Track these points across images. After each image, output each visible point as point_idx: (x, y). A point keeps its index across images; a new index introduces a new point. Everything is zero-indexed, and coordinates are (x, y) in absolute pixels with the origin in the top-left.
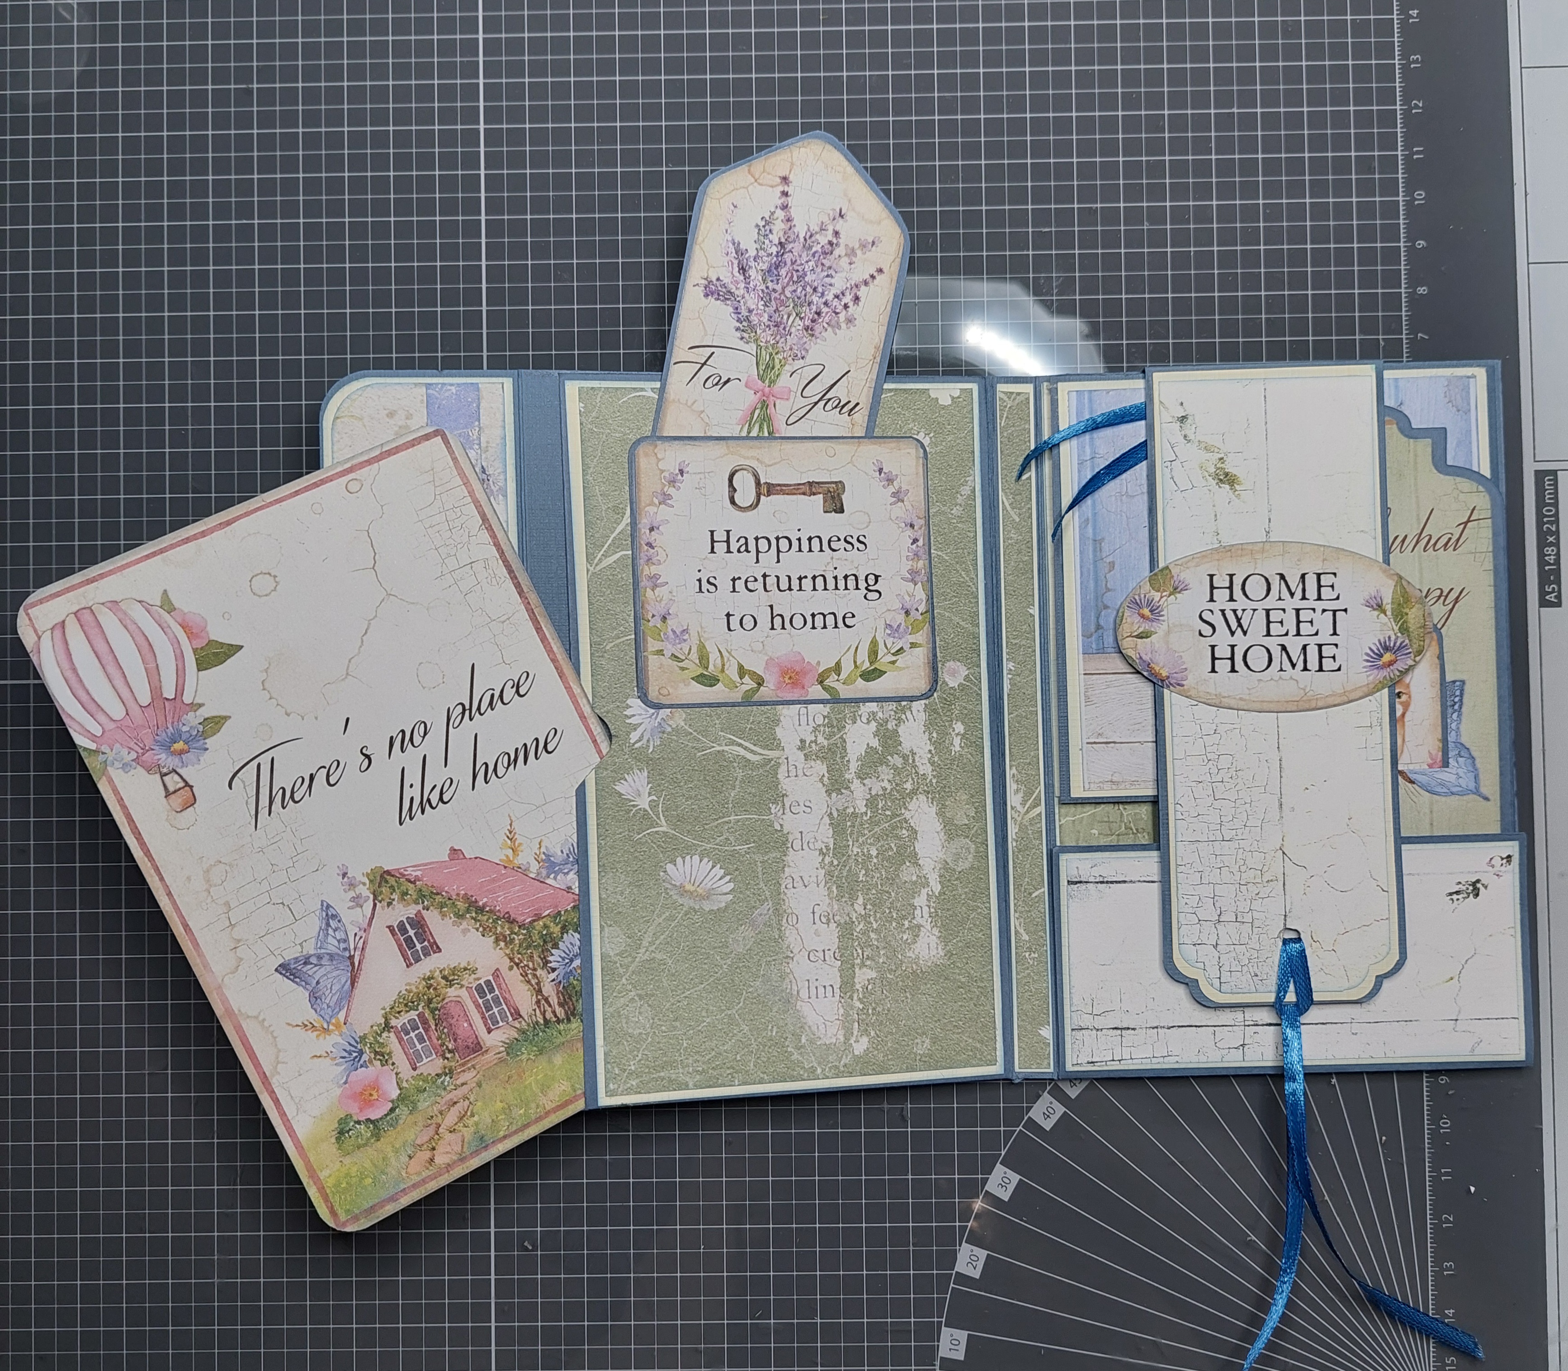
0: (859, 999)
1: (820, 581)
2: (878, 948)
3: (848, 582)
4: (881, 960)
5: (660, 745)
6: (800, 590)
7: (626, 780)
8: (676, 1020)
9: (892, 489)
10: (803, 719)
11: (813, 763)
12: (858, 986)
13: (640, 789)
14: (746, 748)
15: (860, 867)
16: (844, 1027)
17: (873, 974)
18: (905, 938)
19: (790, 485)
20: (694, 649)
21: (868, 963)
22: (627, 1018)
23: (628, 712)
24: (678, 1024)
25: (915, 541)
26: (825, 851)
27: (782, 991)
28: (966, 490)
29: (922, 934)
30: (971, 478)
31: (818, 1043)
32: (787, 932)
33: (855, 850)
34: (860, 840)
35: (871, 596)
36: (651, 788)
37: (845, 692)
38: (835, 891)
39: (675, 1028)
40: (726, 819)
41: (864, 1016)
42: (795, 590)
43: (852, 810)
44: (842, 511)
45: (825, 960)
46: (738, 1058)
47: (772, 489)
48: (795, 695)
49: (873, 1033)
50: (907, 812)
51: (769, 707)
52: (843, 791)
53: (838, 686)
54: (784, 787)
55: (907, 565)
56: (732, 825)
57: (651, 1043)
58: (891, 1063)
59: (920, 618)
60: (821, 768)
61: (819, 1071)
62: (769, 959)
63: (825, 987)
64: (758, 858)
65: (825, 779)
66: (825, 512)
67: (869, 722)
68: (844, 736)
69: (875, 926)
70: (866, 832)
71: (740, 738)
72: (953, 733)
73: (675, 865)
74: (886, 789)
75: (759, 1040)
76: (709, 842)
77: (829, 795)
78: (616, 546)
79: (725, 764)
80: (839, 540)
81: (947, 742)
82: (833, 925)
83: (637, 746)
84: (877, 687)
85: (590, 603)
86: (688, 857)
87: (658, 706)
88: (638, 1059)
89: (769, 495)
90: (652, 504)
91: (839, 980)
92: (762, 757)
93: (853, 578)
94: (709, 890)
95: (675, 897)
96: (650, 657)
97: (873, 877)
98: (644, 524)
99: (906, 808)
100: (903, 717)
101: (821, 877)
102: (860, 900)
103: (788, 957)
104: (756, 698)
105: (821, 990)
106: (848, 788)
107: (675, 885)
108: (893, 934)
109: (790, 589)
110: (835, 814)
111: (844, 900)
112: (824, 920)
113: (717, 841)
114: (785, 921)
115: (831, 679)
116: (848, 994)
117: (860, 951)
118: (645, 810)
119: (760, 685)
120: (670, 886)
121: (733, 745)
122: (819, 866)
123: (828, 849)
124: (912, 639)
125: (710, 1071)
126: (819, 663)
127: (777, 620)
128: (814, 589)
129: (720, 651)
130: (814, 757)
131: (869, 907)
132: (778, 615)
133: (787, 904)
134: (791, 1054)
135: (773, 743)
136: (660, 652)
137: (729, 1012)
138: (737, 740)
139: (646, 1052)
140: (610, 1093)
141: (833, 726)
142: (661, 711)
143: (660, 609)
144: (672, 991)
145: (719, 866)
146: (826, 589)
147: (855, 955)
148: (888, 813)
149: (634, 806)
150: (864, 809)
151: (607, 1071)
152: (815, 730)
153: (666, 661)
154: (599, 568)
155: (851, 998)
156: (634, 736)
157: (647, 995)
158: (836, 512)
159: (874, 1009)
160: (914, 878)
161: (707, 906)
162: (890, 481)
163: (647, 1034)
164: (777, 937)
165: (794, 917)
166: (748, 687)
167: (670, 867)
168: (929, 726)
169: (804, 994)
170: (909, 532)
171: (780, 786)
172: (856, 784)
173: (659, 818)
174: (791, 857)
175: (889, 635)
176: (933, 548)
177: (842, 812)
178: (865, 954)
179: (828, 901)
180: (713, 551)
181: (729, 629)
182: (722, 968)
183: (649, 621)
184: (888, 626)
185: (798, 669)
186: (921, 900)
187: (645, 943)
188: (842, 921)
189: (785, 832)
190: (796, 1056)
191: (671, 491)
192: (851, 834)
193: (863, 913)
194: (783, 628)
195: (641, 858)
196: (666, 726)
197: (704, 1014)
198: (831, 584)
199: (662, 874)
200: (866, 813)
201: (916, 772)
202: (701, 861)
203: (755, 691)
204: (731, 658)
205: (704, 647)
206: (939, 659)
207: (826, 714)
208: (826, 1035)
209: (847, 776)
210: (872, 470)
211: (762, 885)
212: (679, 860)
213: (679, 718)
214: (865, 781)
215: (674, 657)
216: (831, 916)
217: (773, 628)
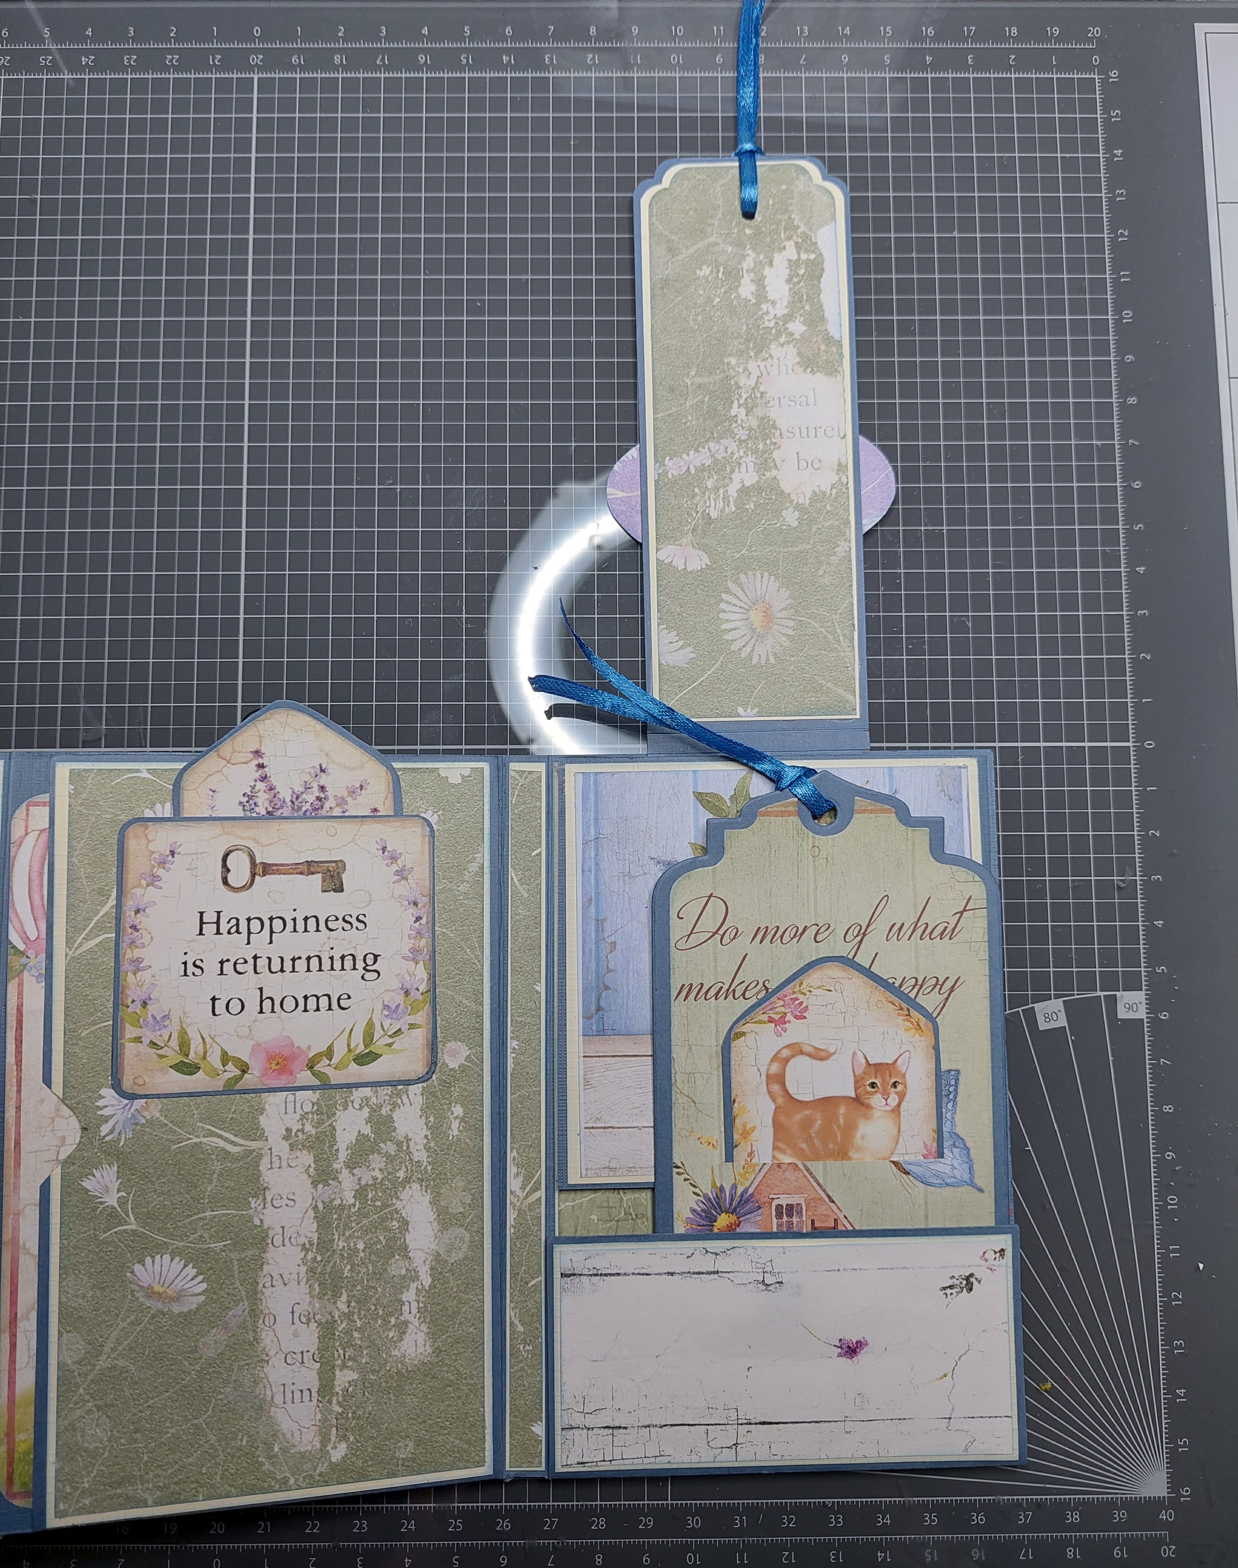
0: (339, 1403)
1: (314, 962)
2: (361, 1347)
3: (345, 962)
4: (364, 1361)
5: (133, 1138)
6: (293, 971)
7: (94, 1176)
8: (136, 1431)
9: (395, 867)
10: (290, 1106)
11: (298, 1153)
12: (338, 1389)
13: (109, 1185)
14: (226, 1139)
15: (345, 1262)
16: (320, 1434)
17: (355, 1376)
18: (391, 1335)
19: (288, 865)
20: (175, 1036)
21: (350, 1363)
22: (83, 1431)
23: (100, 1103)
24: (138, 1436)
25: (418, 919)
26: (308, 1246)
27: (255, 1397)
28: (474, 867)
29: (409, 1331)
30: (480, 855)
31: (292, 1451)
32: (264, 1334)
33: (341, 1244)
34: (347, 1234)
35: (368, 976)
36: (121, 1183)
37: (336, 1077)
38: (317, 1288)
39: (135, 1441)
40: (201, 1215)
41: (343, 1421)
42: (288, 972)
43: (339, 1202)
44: (340, 889)
45: (303, 1362)
46: (204, 1471)
47: (267, 869)
48: (282, 1082)
49: (352, 1439)
50: (399, 1203)
51: (254, 1095)
52: (330, 1182)
53: (329, 1071)
54: (266, 1180)
55: (408, 944)
56: (207, 1221)
57: (109, 1456)
58: (371, 1469)
59: (421, 997)
60: (307, 1158)
61: (292, 1481)
62: (242, 1363)
63: (301, 1391)
64: (235, 1255)
65: (312, 1170)
66: (323, 891)
67: (361, 1108)
68: (334, 1124)
69: (359, 1324)
70: (353, 1224)
71: (219, 1129)
72: (452, 1117)
73: (144, 1265)
74: (377, 1179)
75: (228, 1450)
76: (182, 1240)
77: (315, 1187)
78: (100, 928)
79: (202, 1156)
80: (337, 919)
81: (445, 1125)
82: (313, 1325)
83: (107, 1139)
84: (372, 1072)
85: (67, 989)
86: (158, 1257)
87: (132, 1097)
88: (92, 1475)
89: (264, 875)
90: (139, 885)
91: (317, 1383)
92: (243, 1148)
93: (351, 958)
94: (180, 1291)
95: (141, 1299)
96: (127, 1045)
97: (359, 1272)
98: (130, 904)
99: (397, 1198)
100: (399, 1101)
101: (303, 1274)
102: (344, 1298)
103: (262, 1360)
104: (239, 1086)
105: (297, 1395)
106: (335, 1179)
107: (143, 1287)
108: (378, 1332)
109: (282, 970)
110: (321, 1206)
111: (326, 1298)
112: (304, 1320)
113: (191, 1239)
114: (261, 1321)
115: (322, 1064)
116: (327, 1398)
117: (341, 1352)
118: (113, 1207)
119: (244, 1072)
120: (137, 1288)
121: (212, 1136)
122: (300, 1262)
123: (311, 1244)
124: (411, 1019)
125: (172, 1486)
126: (309, 1047)
127: (267, 1004)
128: (309, 970)
129: (202, 1038)
130: (300, 1147)
131: (353, 1304)
132: (268, 998)
133: (264, 1304)
134: (262, 1464)
135: (256, 1133)
136: (138, 1040)
137: (196, 1422)
138: (217, 1130)
139: (102, 1468)
140: (59, 1514)
141: (322, 1113)
142: (136, 1101)
143: (142, 994)
144: (134, 1400)
145: (191, 1265)
146: (320, 970)
147: (336, 1356)
148: (378, 1203)
149: (101, 1203)
150: (352, 1201)
151: (57, 1490)
152: (303, 1117)
153: (144, 1048)
154: (79, 951)
155: (330, 1402)
156: (105, 1129)
157: (106, 1405)
158: (335, 891)
159: (354, 1413)
160: (403, 1272)
161: (176, 1309)
162: (394, 858)
163: (104, 1448)
164: (252, 1339)
165: (272, 1317)
166: (230, 1075)
167: (138, 1268)
168: (426, 1109)
169: (278, 1399)
170: (412, 910)
171: (261, 1179)
172: (345, 1175)
173: (128, 1216)
174: (271, 1254)
175: (387, 1016)
176: (437, 925)
177: (329, 1206)
178: (347, 1354)
179: (308, 1299)
180: (201, 933)
181: (214, 1014)
182: (189, 1374)
183: (128, 1007)
184: (386, 1007)
185: (286, 1054)
186: (409, 1295)
187: (107, 1349)
188: (324, 1321)
189: (266, 1227)
190: (267, 1466)
191: (161, 872)
192: (337, 1227)
193: (347, 1311)
194: (273, 1011)
195: (106, 1257)
196: (140, 1118)
197: (168, 1424)
198: (326, 964)
199: (129, 1274)
200: (354, 1205)
201: (410, 1159)
202: (172, 1260)
203: (238, 1079)
204: (214, 1044)
205: (186, 1033)
206: (439, 1039)
207: (315, 1100)
208: (301, 1442)
209: (335, 1166)
210: (375, 848)
211: (237, 1284)
212: (148, 1260)
213: (155, 1109)
214: (355, 1171)
215: (153, 1044)
216: (312, 1314)
217: (261, 1012)
